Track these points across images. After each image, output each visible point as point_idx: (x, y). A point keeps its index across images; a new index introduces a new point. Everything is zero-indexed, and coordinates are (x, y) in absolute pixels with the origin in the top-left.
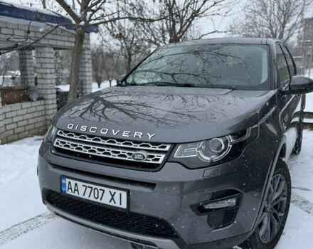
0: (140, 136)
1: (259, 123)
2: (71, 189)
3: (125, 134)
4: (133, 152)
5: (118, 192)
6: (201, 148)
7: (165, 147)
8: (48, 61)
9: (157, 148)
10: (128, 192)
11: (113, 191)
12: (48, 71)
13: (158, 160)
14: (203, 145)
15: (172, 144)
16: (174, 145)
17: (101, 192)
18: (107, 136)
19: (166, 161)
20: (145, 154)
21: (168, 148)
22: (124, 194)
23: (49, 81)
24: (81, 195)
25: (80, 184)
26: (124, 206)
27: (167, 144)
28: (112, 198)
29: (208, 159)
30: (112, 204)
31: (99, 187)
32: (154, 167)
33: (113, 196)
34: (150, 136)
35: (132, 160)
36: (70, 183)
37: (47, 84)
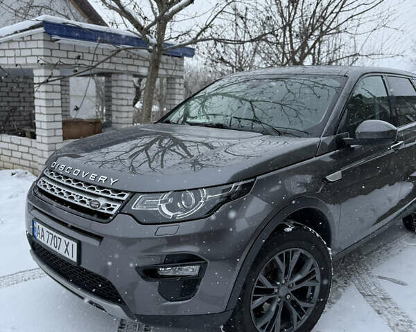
0: (104, 180)
1: (258, 178)
2: (39, 234)
4: (92, 199)
5: (71, 242)
6: (166, 201)
7: (123, 195)
9: (116, 197)
10: (79, 244)
11: (67, 240)
12: (125, 102)
13: (112, 209)
14: (169, 197)
15: (132, 192)
16: (133, 194)
17: (59, 240)
18: (78, 178)
19: (120, 211)
20: (103, 202)
21: (124, 198)
22: (75, 245)
23: (125, 115)
24: (45, 243)
25: (46, 229)
26: (75, 259)
27: (127, 192)
28: (67, 249)
29: (171, 214)
30: (66, 255)
31: (58, 235)
33: (67, 246)
34: (112, 182)
35: (89, 207)
36: (39, 227)
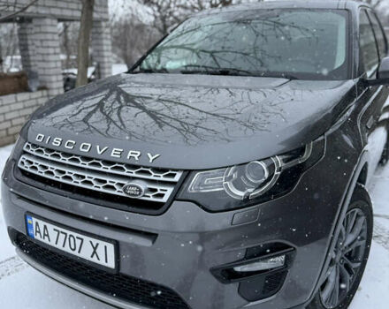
0: (136, 156)
1: (326, 134)
2: (39, 232)
3: (114, 154)
4: (126, 182)
5: (102, 244)
6: (231, 177)
7: (174, 175)
8: (49, 36)
9: (162, 177)
10: (117, 244)
11: (95, 241)
12: (51, 51)
13: (162, 196)
14: (234, 171)
15: (185, 170)
16: (188, 173)
17: (78, 242)
18: (89, 155)
19: (174, 198)
20: (143, 186)
21: (176, 179)
22: (111, 247)
23: (53, 65)
24: (52, 243)
25: (50, 227)
26: (111, 264)
27: (177, 170)
28: (95, 252)
29: (242, 194)
30: (94, 259)
31: (75, 235)
32: (155, 208)
33: (95, 249)
34: (151, 158)
35: (123, 194)
36: (37, 224)
37: (50, 68)
